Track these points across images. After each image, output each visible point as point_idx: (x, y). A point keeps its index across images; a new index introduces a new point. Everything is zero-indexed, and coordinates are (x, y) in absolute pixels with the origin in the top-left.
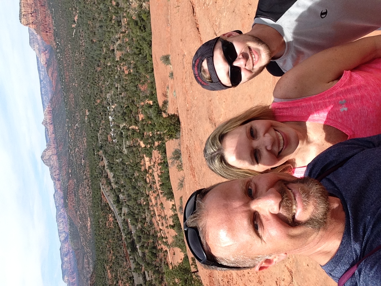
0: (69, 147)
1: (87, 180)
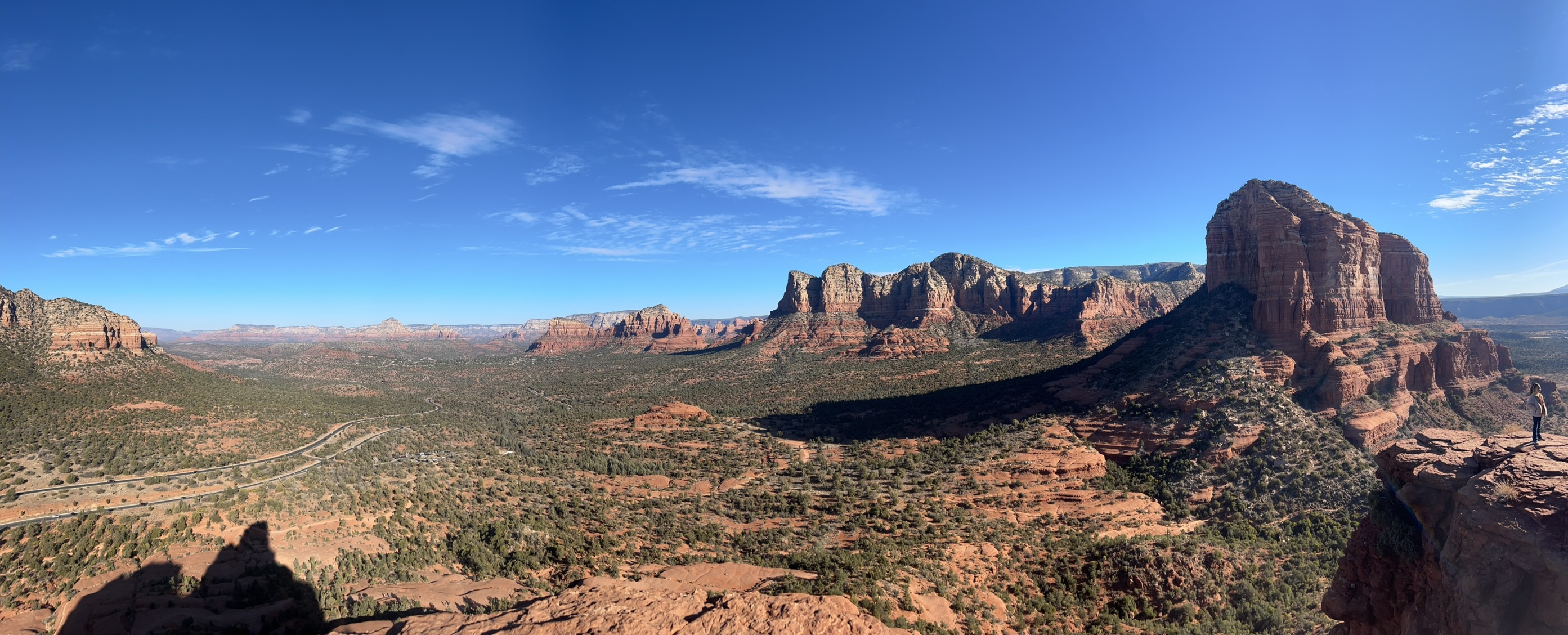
0: (400, 359)
1: (355, 389)
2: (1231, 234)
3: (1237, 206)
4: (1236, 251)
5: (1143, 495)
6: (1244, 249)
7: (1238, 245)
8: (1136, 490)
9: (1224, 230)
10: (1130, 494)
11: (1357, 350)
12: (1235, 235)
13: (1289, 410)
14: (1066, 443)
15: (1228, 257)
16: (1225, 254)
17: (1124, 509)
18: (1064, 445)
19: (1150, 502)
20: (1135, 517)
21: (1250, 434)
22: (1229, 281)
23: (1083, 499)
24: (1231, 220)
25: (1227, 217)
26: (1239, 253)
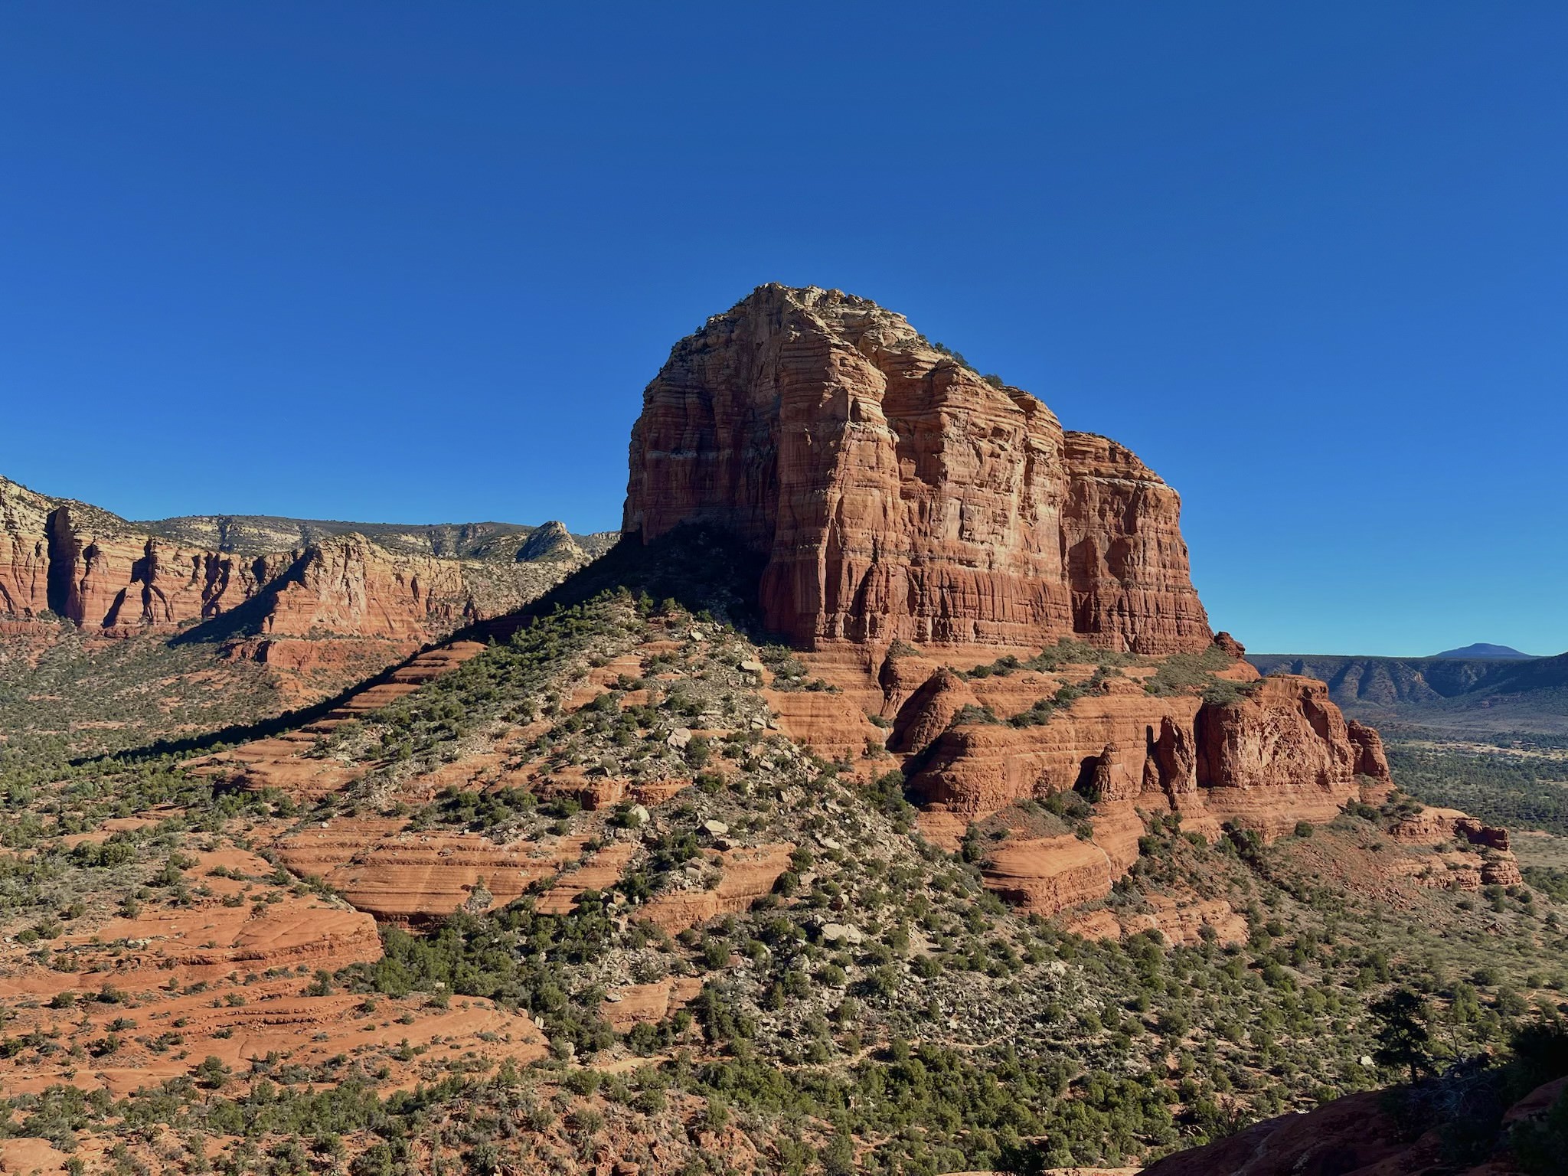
2: (707, 409)
3: (728, 343)
4: (718, 449)
5: (488, 1002)
6: (737, 444)
7: (724, 435)
8: (472, 992)
9: (692, 399)
10: (454, 1000)
11: (1008, 696)
12: (718, 410)
13: (852, 814)
14: (260, 889)
15: (697, 463)
16: (691, 455)
17: (444, 1034)
18: (255, 892)
19: (509, 1017)
20: (472, 1050)
21: (761, 862)
22: (698, 520)
23: (319, 1016)
24: (710, 376)
25: (702, 369)
26: (727, 453)
